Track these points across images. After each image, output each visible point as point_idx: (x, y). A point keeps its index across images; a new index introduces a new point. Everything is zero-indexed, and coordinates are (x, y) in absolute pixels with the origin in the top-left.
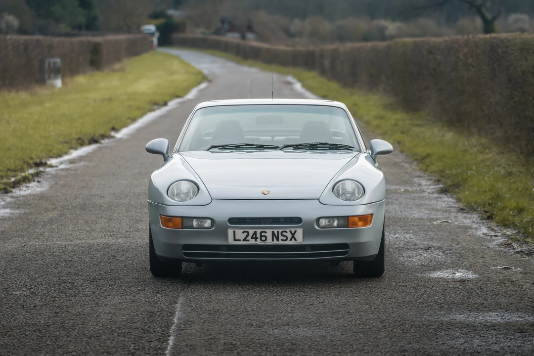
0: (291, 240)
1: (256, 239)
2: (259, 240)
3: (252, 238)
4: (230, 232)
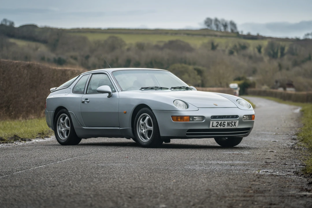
2: (222, 126)
3: (220, 125)
4: (211, 122)
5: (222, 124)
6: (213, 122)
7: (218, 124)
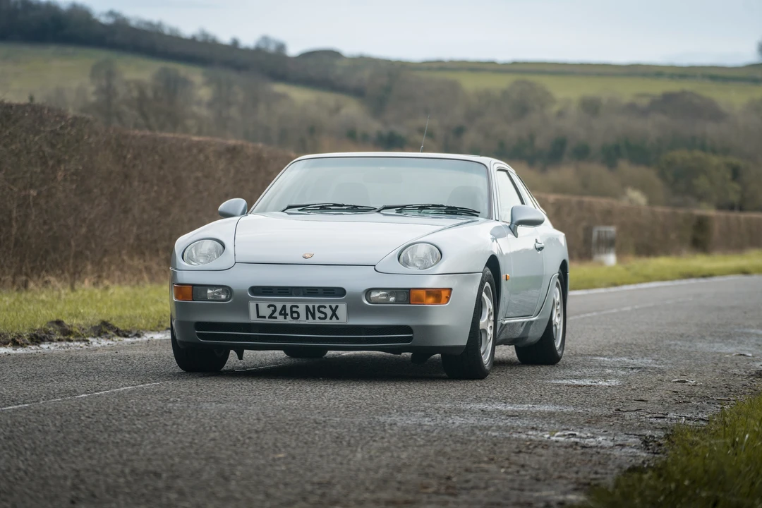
0: (331, 319)
1: (285, 315)
2: (289, 317)
3: (280, 314)
4: (252, 306)
5: (288, 311)
6: (257, 305)
7: (274, 311)
